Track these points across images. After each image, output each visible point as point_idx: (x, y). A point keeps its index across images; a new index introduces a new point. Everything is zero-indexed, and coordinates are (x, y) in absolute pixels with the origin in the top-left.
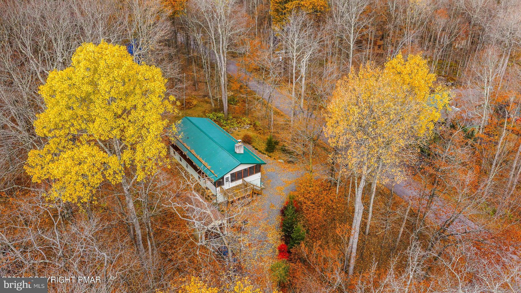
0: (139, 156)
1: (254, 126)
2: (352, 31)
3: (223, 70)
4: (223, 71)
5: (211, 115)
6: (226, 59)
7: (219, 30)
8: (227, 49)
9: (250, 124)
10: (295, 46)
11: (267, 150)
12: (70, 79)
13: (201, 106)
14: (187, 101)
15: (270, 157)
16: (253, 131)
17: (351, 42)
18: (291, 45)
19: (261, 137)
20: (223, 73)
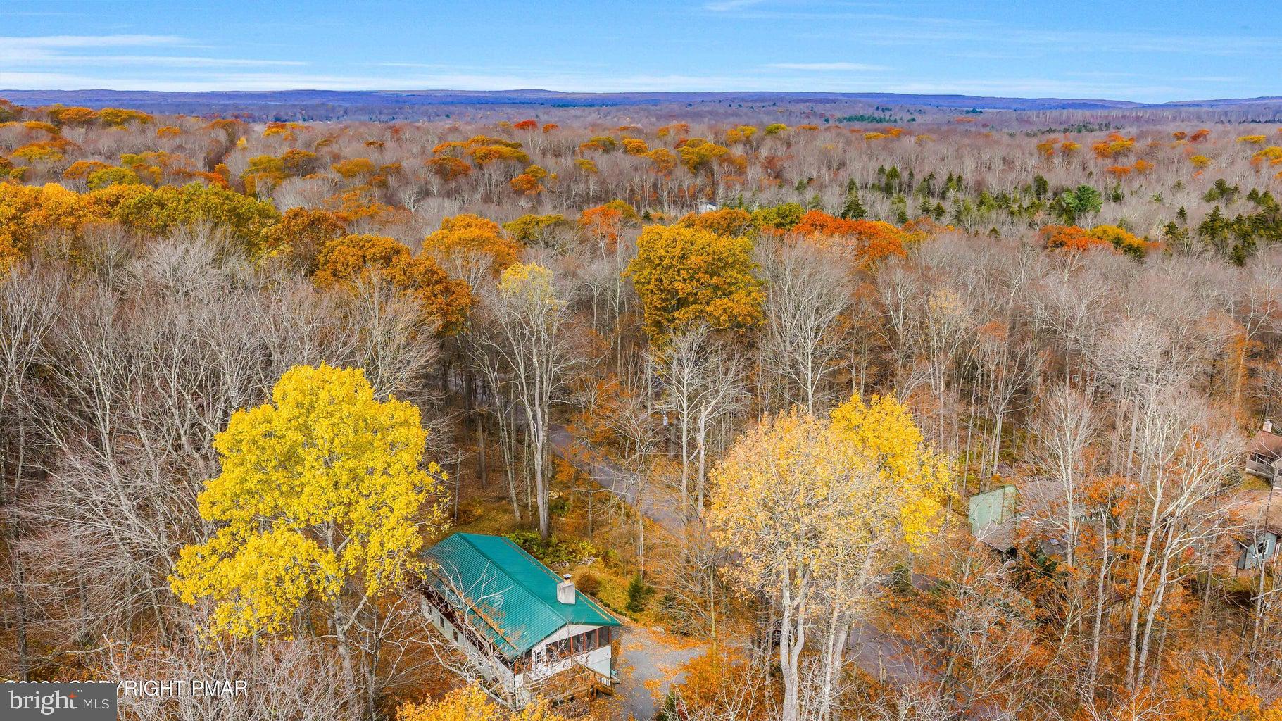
0: (373, 549)
1: (604, 558)
2: (810, 365)
3: (541, 438)
4: (541, 442)
5: (513, 535)
6: (546, 417)
7: (535, 360)
8: (550, 398)
9: (596, 556)
10: (684, 390)
11: (629, 607)
12: (269, 422)
13: (493, 519)
14: (462, 508)
15: (635, 620)
16: (601, 570)
17: (809, 386)
18: (678, 389)
19: (619, 581)
20: (539, 446)
